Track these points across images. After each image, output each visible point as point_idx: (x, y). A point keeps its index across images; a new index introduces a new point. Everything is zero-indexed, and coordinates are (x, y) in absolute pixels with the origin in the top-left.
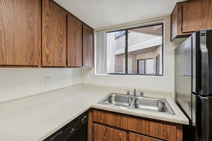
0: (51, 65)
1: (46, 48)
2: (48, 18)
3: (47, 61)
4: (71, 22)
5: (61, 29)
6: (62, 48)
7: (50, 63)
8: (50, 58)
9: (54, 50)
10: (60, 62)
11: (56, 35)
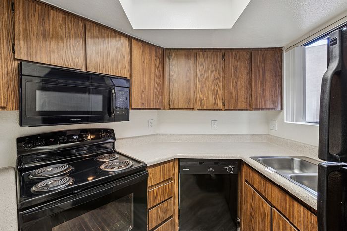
0: (205, 108)
1: (200, 93)
2: (202, 67)
3: (201, 104)
4: (229, 59)
5: (216, 71)
6: (217, 91)
7: (204, 106)
8: (204, 102)
9: (208, 94)
10: (215, 104)
11: (210, 80)
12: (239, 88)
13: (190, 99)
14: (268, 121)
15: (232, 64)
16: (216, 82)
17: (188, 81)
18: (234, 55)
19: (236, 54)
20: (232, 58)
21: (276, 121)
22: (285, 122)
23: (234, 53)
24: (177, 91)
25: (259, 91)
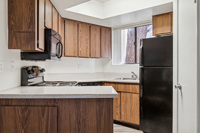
12: (96, 46)
13: (75, 51)
14: (103, 65)
15: (93, 32)
16: (87, 42)
17: (74, 40)
18: (94, 28)
19: (95, 28)
20: (93, 30)
21: (108, 65)
22: (113, 64)
23: (94, 27)
24: (69, 45)
25: (104, 48)
